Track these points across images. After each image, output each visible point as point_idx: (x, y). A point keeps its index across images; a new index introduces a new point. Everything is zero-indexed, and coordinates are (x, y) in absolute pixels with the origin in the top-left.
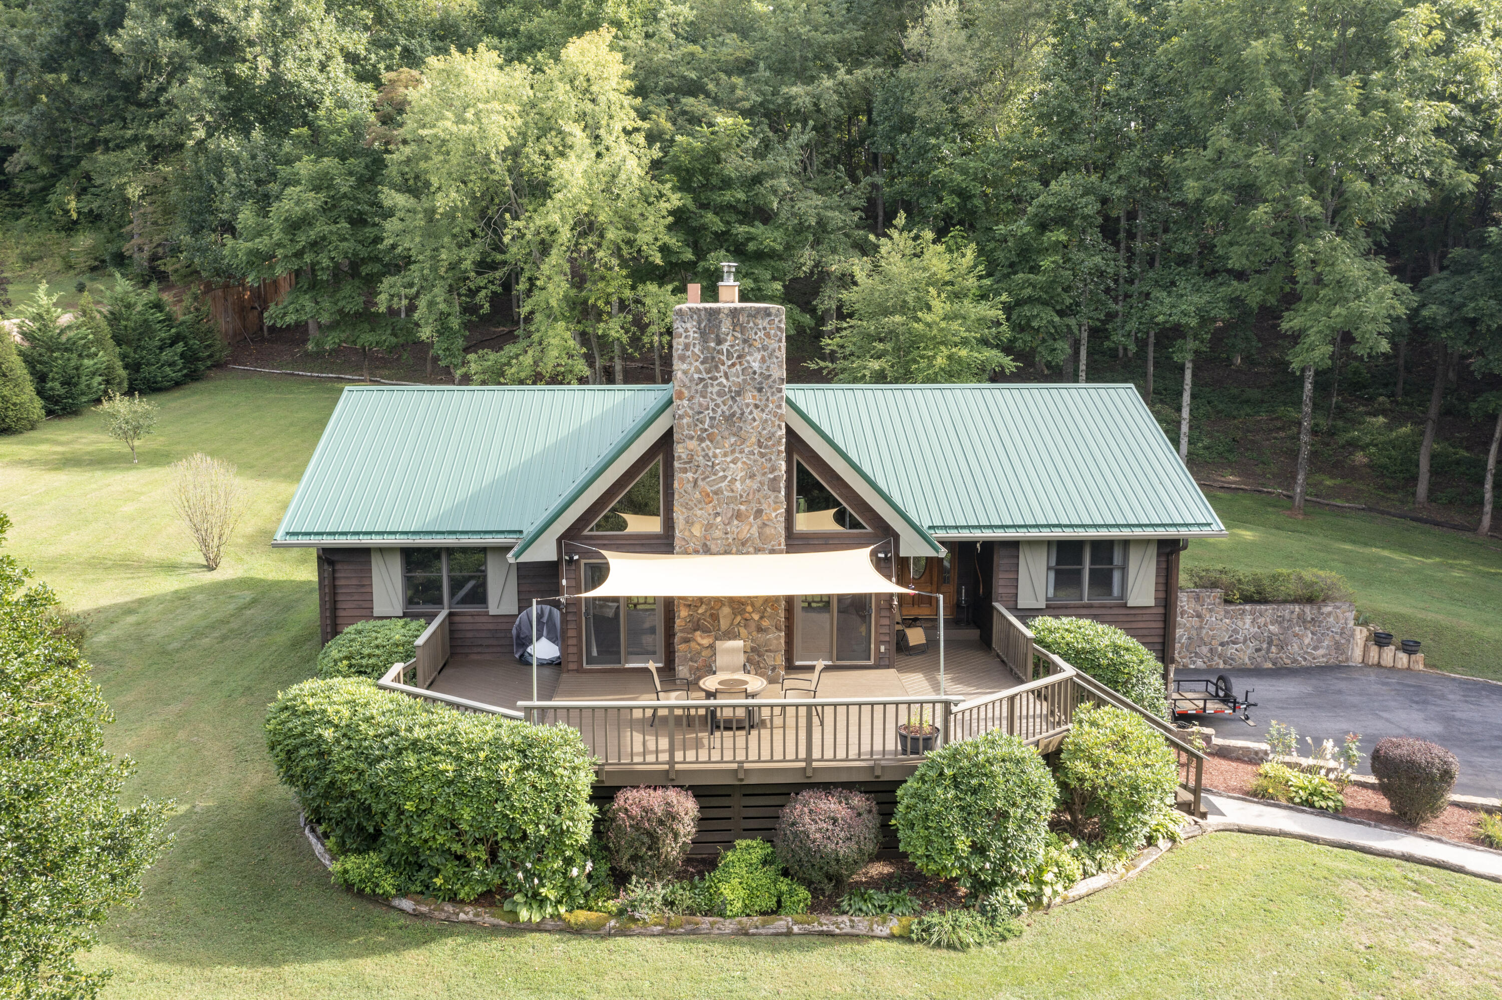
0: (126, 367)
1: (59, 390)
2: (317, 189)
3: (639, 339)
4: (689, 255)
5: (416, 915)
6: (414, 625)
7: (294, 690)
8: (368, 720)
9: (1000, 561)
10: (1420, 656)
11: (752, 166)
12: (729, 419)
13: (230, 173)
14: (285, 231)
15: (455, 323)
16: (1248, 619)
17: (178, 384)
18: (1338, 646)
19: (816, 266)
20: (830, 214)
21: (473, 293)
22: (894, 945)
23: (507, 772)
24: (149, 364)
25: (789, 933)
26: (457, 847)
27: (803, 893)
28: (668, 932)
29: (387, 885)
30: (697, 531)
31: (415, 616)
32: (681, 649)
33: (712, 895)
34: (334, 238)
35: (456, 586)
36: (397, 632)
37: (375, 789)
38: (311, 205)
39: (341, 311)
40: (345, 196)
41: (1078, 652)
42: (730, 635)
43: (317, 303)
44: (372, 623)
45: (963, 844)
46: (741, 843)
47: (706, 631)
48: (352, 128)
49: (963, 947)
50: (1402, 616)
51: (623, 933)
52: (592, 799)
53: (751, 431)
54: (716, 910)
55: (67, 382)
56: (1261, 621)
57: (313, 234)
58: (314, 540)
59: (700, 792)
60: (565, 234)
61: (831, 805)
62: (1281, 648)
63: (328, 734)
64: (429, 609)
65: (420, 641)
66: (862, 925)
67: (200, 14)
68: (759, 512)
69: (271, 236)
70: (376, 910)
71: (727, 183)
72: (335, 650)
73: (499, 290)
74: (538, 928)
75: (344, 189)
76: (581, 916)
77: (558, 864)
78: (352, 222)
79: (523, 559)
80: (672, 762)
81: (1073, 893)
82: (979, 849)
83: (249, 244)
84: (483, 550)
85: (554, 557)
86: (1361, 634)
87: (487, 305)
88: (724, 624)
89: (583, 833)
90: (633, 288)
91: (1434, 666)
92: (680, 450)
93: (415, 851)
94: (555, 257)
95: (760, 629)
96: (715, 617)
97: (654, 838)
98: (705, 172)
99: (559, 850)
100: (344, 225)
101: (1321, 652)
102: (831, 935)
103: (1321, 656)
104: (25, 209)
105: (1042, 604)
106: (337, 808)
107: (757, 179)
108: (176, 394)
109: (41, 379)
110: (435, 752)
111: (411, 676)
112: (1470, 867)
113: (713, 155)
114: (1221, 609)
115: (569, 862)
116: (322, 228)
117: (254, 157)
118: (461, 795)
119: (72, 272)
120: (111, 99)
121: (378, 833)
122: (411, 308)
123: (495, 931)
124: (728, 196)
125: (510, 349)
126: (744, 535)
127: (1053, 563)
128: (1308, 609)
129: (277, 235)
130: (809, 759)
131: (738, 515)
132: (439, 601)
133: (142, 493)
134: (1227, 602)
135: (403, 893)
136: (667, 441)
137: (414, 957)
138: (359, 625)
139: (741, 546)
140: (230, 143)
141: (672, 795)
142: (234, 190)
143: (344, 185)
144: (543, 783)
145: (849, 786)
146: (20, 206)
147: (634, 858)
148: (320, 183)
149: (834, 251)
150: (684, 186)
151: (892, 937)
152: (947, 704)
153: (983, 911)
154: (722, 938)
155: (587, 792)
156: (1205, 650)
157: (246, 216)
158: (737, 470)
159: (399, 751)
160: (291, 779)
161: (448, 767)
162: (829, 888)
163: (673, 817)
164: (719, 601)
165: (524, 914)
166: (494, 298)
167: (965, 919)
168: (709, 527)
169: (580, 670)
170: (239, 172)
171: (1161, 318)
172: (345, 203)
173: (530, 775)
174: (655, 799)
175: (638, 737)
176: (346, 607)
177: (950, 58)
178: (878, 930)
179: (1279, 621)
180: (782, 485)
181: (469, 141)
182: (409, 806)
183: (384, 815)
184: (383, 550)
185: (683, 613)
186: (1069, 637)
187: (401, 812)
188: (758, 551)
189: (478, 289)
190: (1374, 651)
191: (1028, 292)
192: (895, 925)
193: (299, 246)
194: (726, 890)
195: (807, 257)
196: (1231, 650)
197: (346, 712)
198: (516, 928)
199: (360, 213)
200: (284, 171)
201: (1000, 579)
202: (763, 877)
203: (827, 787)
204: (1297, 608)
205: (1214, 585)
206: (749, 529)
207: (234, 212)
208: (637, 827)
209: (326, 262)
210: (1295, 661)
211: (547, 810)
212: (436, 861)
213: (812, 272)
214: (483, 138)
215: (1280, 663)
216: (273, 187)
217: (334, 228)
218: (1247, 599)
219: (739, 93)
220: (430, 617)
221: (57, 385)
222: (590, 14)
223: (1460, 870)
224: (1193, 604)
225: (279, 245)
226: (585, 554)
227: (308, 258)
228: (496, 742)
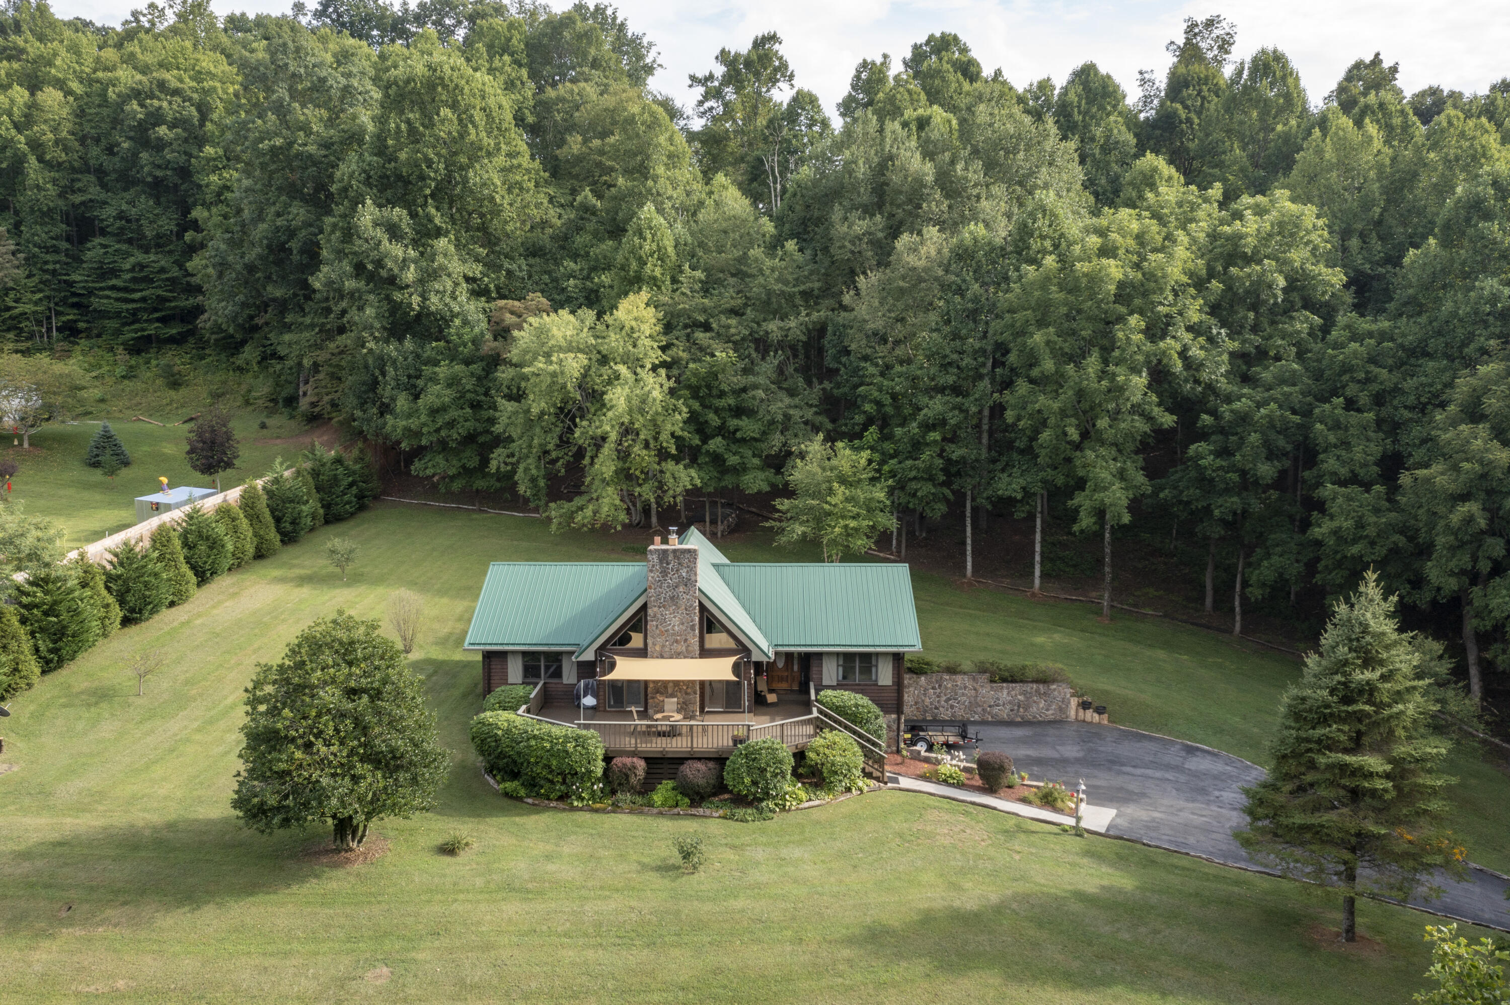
0: (323, 507)
1: (289, 527)
2: (449, 386)
3: (662, 499)
4: (697, 441)
5: (534, 805)
6: (528, 688)
7: (482, 715)
8: (516, 727)
9: (814, 662)
10: (1105, 716)
11: (739, 381)
12: (672, 598)
13: (390, 370)
14: (429, 415)
15: (542, 483)
16: (1005, 692)
17: (352, 515)
18: (1060, 709)
19: (784, 445)
20: (791, 412)
21: (554, 462)
22: (720, 820)
23: (570, 746)
24: (337, 504)
25: (679, 814)
26: (550, 777)
27: (687, 800)
28: (631, 812)
29: (522, 792)
30: (658, 648)
31: (528, 684)
32: (650, 701)
33: (651, 799)
34: (461, 420)
35: (547, 668)
36: (521, 691)
37: (519, 753)
38: (447, 399)
39: (464, 467)
40: (469, 391)
41: (837, 707)
42: (672, 696)
43: (447, 460)
44: (509, 687)
45: (747, 780)
46: (664, 782)
47: (662, 693)
48: (474, 342)
49: (747, 821)
50: (1107, 691)
51: (614, 812)
52: (603, 760)
53: (682, 603)
54: (651, 805)
55: (293, 522)
56: (1013, 693)
57: (447, 418)
58: (482, 647)
59: (648, 760)
60: (613, 436)
61: (699, 765)
62: (1026, 710)
63: (500, 733)
64: (534, 680)
65: (532, 696)
66: (708, 812)
67: (372, 262)
68: (686, 640)
69: (419, 418)
70: (518, 803)
71: (722, 394)
72: (491, 699)
73: (572, 459)
74: (581, 809)
75: (468, 387)
76: (598, 805)
77: (589, 784)
78: (472, 406)
79: (580, 659)
80: (636, 747)
81: (801, 806)
82: (755, 783)
83: (404, 423)
84: (561, 653)
85: (593, 659)
86: (1074, 702)
87: (563, 470)
88: (670, 691)
89: (599, 772)
90: (659, 463)
91: (1114, 722)
92: (650, 612)
93: (534, 778)
94: (607, 450)
95: (687, 694)
96: (666, 688)
97: (627, 776)
98: (709, 387)
99: (590, 779)
100: (468, 410)
101: (1050, 712)
102: (695, 815)
103: (1050, 714)
104: (207, 351)
105: (835, 683)
106: (502, 763)
107: (744, 390)
108: (352, 523)
109: (278, 520)
110: (543, 739)
111: (528, 711)
112: (999, 807)
113: (713, 375)
114: (988, 685)
115: (593, 784)
116: (454, 413)
117: (406, 359)
118: (552, 755)
119: (250, 408)
120: (295, 295)
121: (519, 772)
122: (514, 472)
123: (564, 810)
124: (722, 403)
125: (578, 501)
126: (679, 650)
127: (841, 662)
128: (1041, 686)
129: (423, 418)
130: (692, 747)
131: (677, 641)
132: (539, 676)
133: (356, 603)
134: (992, 681)
135: (528, 796)
136: (644, 607)
137: (534, 818)
138: (503, 688)
139: (678, 655)
140: (391, 349)
141: (635, 760)
142: (393, 383)
143: (469, 384)
144: (584, 752)
145: (710, 759)
146: (203, 348)
147: (620, 784)
148: (452, 382)
149: (796, 436)
150: (695, 396)
151: (720, 817)
152: (749, 726)
153: (757, 809)
154: (652, 815)
155: (601, 757)
156: (980, 709)
157: (402, 402)
158: (676, 621)
159: (528, 739)
160: (482, 752)
161: (547, 745)
162: (697, 798)
163: (635, 768)
164: (669, 681)
165: (576, 803)
166: (568, 466)
167: (749, 811)
168: (663, 646)
169: (605, 711)
170: (396, 369)
171: (1000, 493)
172: (468, 396)
173: (579, 748)
174: (628, 761)
175: (627, 739)
176: (495, 679)
177: (867, 317)
178: (714, 814)
179: (1024, 693)
180: (697, 627)
181: (554, 375)
182: (532, 760)
183: (522, 764)
184: (514, 652)
185: (651, 685)
186: (835, 700)
187: (529, 763)
188: (685, 657)
189: (557, 460)
190: (1081, 711)
191: (913, 474)
192: (721, 812)
193: (438, 426)
194: (655, 798)
195: (776, 441)
196: (996, 710)
197: (506, 724)
198: (573, 809)
199: (479, 402)
200: (427, 370)
201: (814, 670)
202: (671, 794)
203: (699, 759)
204: (1035, 686)
205: (984, 671)
206: (681, 648)
207: (393, 399)
208: (620, 771)
209: (455, 436)
210: (1035, 717)
211: (585, 762)
212: (542, 782)
213: (781, 450)
214: (562, 373)
215: (1026, 719)
216: (420, 383)
217: (460, 412)
218: (1004, 680)
219: (733, 331)
220: (536, 685)
221: (287, 525)
222: (636, 272)
223: (995, 809)
224: (971, 682)
225: (424, 424)
226: (607, 657)
227: (443, 433)
228: (566, 736)
